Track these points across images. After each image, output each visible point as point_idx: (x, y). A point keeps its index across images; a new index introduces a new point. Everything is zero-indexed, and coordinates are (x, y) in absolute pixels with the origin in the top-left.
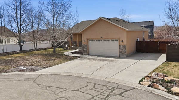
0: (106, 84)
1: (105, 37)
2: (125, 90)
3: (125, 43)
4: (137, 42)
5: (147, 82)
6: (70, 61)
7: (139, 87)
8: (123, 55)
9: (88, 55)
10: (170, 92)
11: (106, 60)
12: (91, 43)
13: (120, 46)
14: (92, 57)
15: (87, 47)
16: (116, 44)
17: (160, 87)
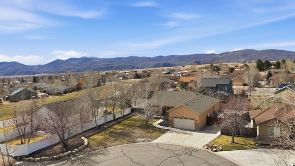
0: (190, 148)
1: (185, 117)
2: (197, 150)
3: (198, 122)
4: (207, 117)
5: (206, 147)
6: (165, 135)
7: (202, 149)
8: (197, 129)
9: (173, 127)
10: (212, 151)
11: (187, 134)
12: (175, 120)
13: (195, 124)
14: (178, 130)
15: (172, 122)
16: (193, 121)
17: (210, 149)
